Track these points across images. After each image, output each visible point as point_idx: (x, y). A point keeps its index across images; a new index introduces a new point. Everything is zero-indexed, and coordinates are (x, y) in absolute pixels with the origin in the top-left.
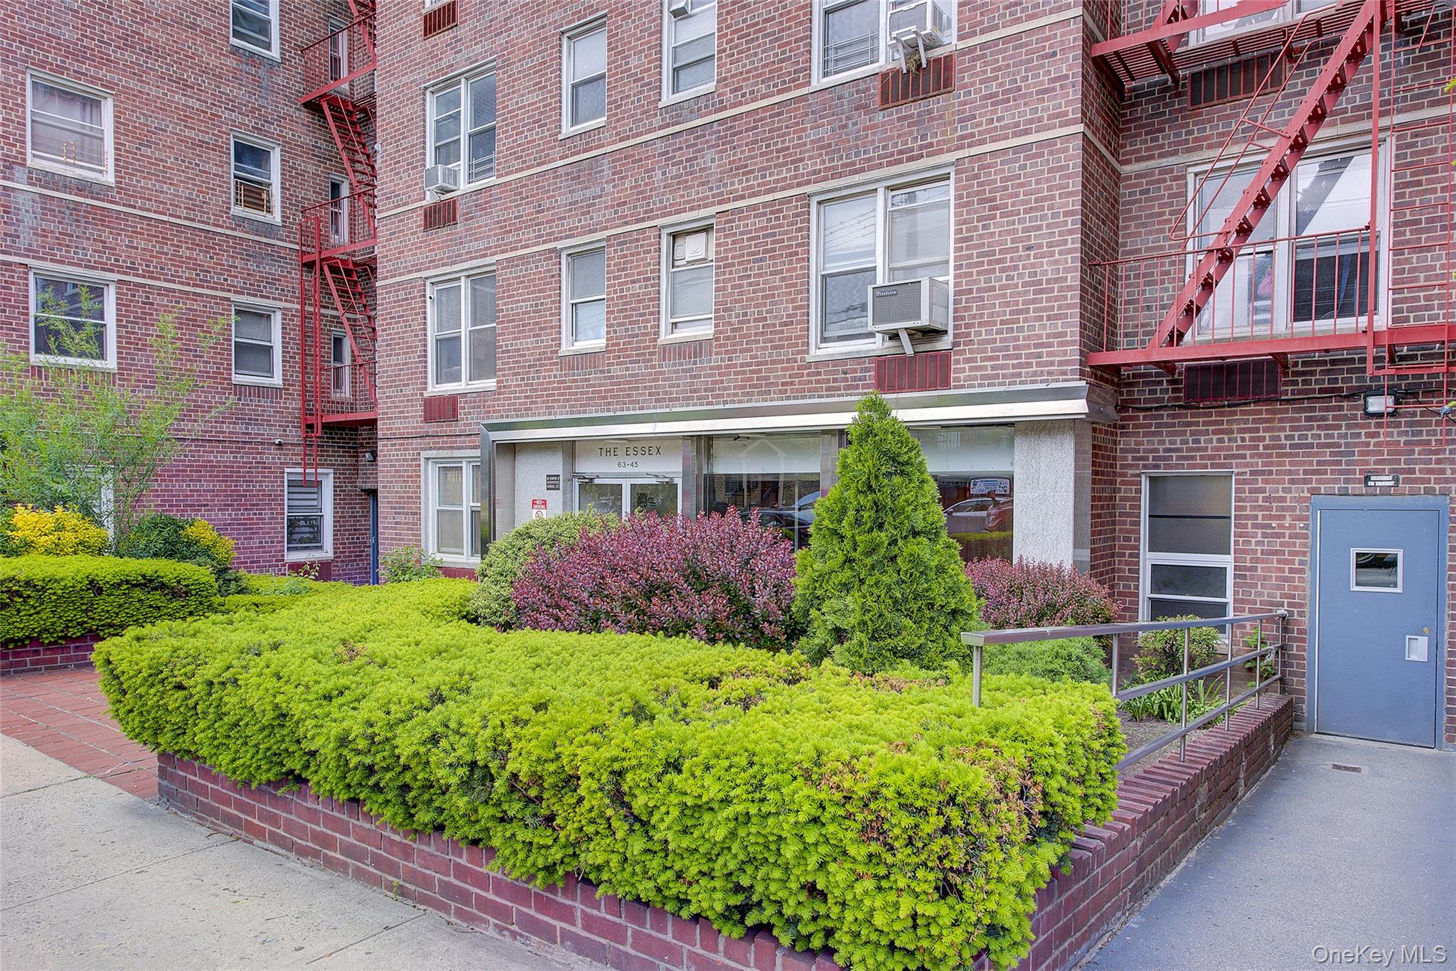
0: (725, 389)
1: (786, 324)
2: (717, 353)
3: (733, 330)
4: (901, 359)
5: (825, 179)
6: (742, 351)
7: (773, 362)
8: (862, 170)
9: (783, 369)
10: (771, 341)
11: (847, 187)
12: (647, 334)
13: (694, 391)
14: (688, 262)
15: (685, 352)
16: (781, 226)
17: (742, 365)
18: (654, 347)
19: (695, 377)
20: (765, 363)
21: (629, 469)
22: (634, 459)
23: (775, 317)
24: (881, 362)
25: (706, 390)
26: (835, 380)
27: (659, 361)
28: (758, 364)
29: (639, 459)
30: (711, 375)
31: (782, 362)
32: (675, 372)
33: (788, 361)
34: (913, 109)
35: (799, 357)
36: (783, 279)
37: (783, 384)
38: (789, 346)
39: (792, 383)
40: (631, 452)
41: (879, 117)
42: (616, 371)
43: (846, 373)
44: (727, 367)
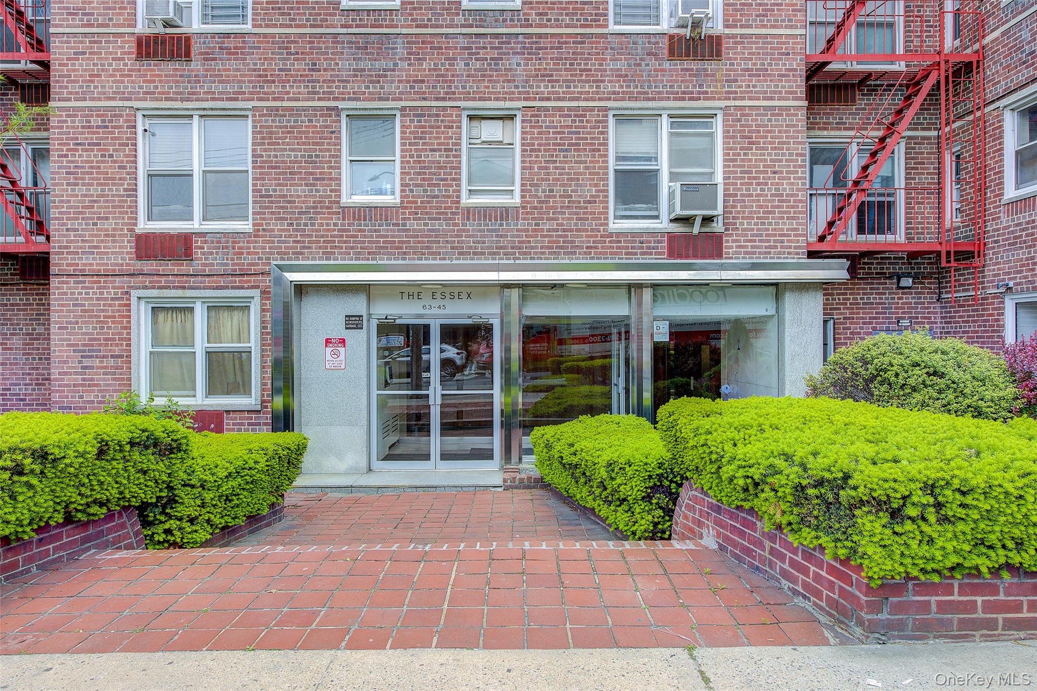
0: (532, 248)
1: (590, 202)
2: (524, 219)
3: (539, 202)
4: (689, 237)
5: (623, 99)
6: (549, 219)
7: (578, 230)
8: (653, 99)
9: (587, 236)
10: (577, 214)
11: (639, 109)
12: (449, 197)
13: (501, 248)
14: (483, 142)
15: (490, 215)
16: (584, 127)
17: (549, 230)
18: (457, 208)
19: (501, 236)
20: (571, 230)
21: (435, 311)
22: (442, 303)
23: (580, 196)
24: (672, 237)
25: (512, 248)
26: (633, 248)
27: (463, 219)
28: (564, 230)
29: (447, 302)
30: (517, 236)
31: (587, 230)
32: (480, 231)
33: (592, 231)
34: (694, 65)
35: (602, 228)
36: (587, 168)
37: (587, 248)
38: (593, 219)
39: (596, 248)
40: (438, 296)
41: (667, 65)
42: (412, 225)
43: (642, 243)
44: (534, 230)
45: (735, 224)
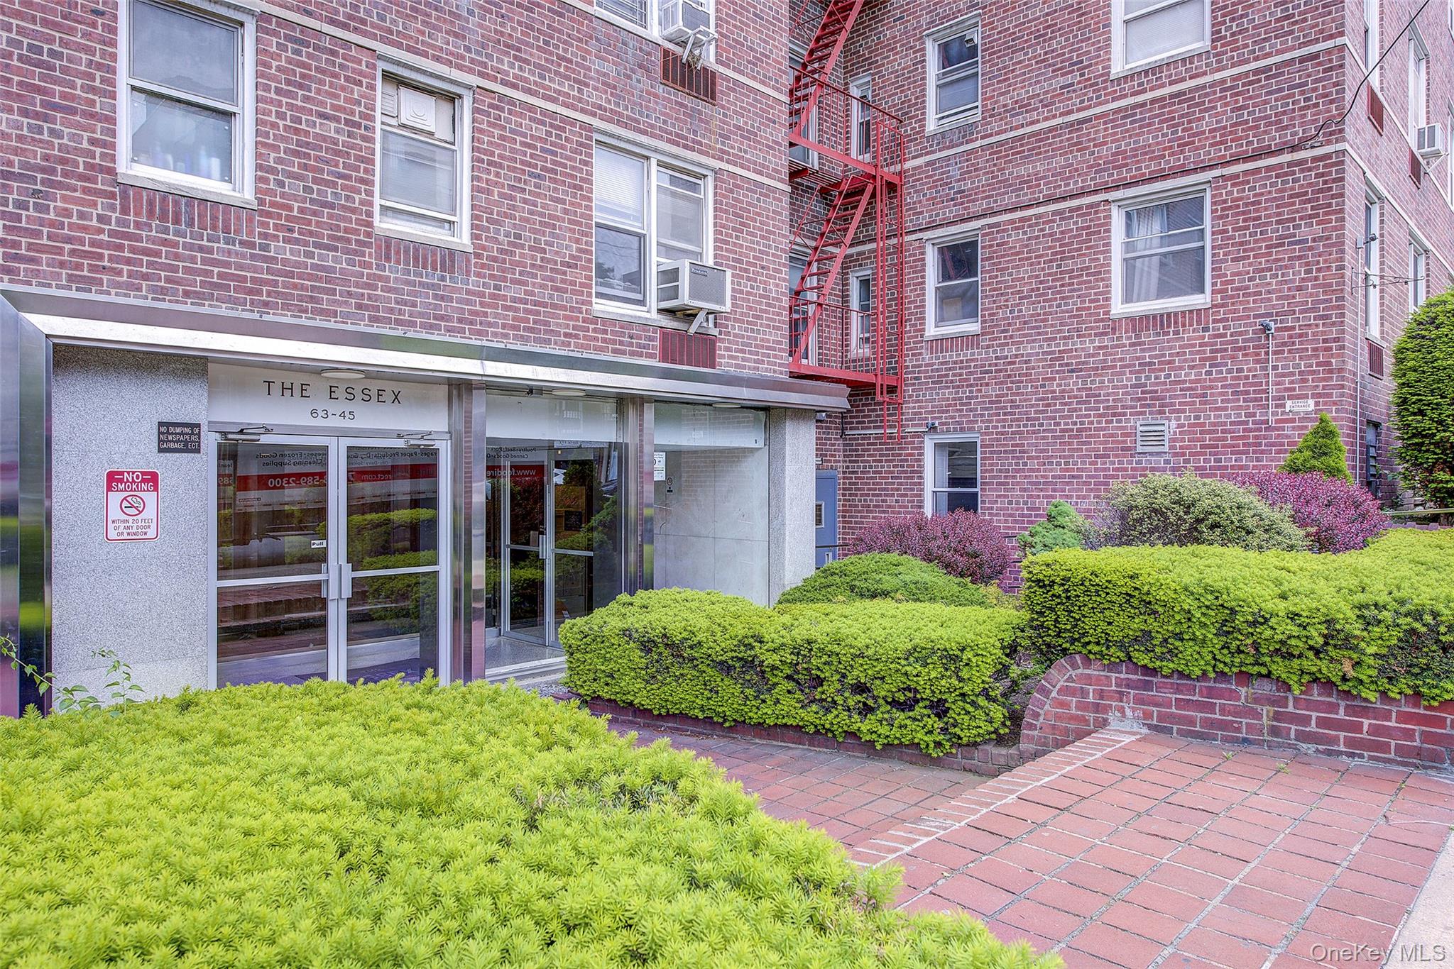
0: (490, 324)
1: (569, 265)
2: (478, 275)
3: (501, 251)
4: (683, 335)
5: (610, 121)
6: (514, 281)
7: (554, 306)
8: (645, 133)
9: (566, 317)
10: (552, 280)
11: (629, 141)
12: (353, 211)
13: (442, 318)
14: (403, 126)
15: (425, 259)
16: (563, 147)
17: (514, 300)
18: (369, 235)
19: (442, 298)
20: (544, 305)
21: (335, 422)
22: (348, 406)
23: (557, 253)
24: (666, 334)
25: (460, 320)
26: (621, 343)
27: (378, 257)
28: (536, 304)
29: (357, 407)
30: (468, 302)
31: (564, 308)
32: (408, 283)
33: (572, 309)
34: (689, 101)
35: (584, 308)
36: (566, 211)
37: (566, 335)
38: (574, 292)
39: (576, 336)
40: (340, 393)
41: (660, 89)
42: (282, 250)
43: (632, 338)
44: (493, 296)
45: (727, 327)
